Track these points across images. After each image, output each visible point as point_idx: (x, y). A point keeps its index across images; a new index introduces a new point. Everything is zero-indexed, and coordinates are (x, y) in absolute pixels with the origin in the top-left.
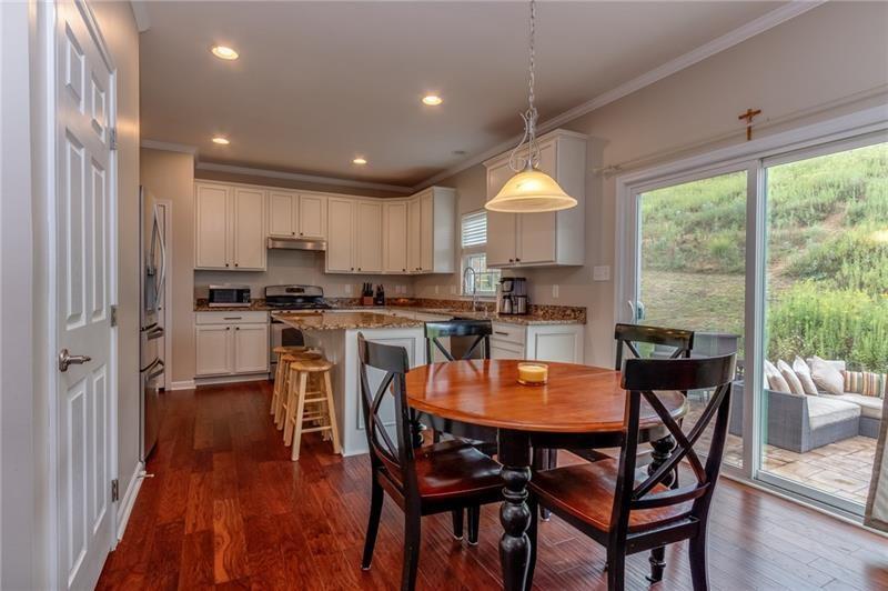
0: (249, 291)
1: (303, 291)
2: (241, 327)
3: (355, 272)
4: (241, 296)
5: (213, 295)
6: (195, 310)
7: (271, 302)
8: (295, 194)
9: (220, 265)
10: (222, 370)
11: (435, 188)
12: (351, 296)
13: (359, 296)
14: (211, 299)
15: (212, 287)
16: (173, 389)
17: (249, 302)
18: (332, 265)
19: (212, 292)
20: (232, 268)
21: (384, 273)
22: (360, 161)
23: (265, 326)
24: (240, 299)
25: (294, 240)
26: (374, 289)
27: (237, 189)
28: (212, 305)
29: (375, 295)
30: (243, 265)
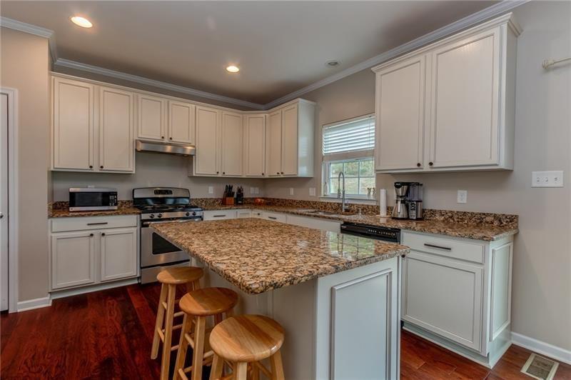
0: (115, 194)
1: (171, 192)
2: (106, 232)
3: (220, 175)
4: (107, 199)
5: (74, 199)
6: (50, 217)
7: (139, 205)
8: (164, 99)
9: (83, 166)
10: (85, 280)
11: (300, 100)
12: (214, 197)
13: (221, 197)
14: (72, 203)
15: (72, 190)
16: (19, 311)
17: (116, 204)
18: (199, 169)
19: (72, 195)
20: (96, 169)
21: (244, 177)
22: (233, 69)
23: (134, 230)
24: (105, 203)
25: (162, 144)
26: (235, 190)
27: (102, 89)
28: (72, 209)
29: (235, 196)
30: (109, 166)
